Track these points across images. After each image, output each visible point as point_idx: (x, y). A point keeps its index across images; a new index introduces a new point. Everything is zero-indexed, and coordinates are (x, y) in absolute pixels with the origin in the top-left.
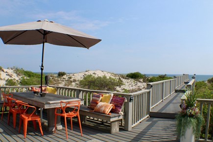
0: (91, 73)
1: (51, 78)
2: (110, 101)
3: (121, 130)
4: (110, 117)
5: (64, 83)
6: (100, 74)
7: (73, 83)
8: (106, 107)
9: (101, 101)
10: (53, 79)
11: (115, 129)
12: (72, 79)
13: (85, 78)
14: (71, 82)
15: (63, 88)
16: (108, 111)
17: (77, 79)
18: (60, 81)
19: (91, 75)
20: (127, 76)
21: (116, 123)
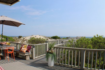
0: (34, 36)
1: (15, 39)
2: (27, 48)
3: (30, 59)
4: (25, 54)
5: (21, 41)
6: (38, 37)
7: (25, 41)
8: (24, 49)
9: (24, 47)
10: (16, 39)
11: (28, 58)
12: (25, 39)
13: (31, 39)
14: (24, 41)
15: (20, 44)
16: (25, 51)
17: (27, 39)
18: (19, 40)
19: (34, 38)
20: (52, 38)
21: (28, 56)
